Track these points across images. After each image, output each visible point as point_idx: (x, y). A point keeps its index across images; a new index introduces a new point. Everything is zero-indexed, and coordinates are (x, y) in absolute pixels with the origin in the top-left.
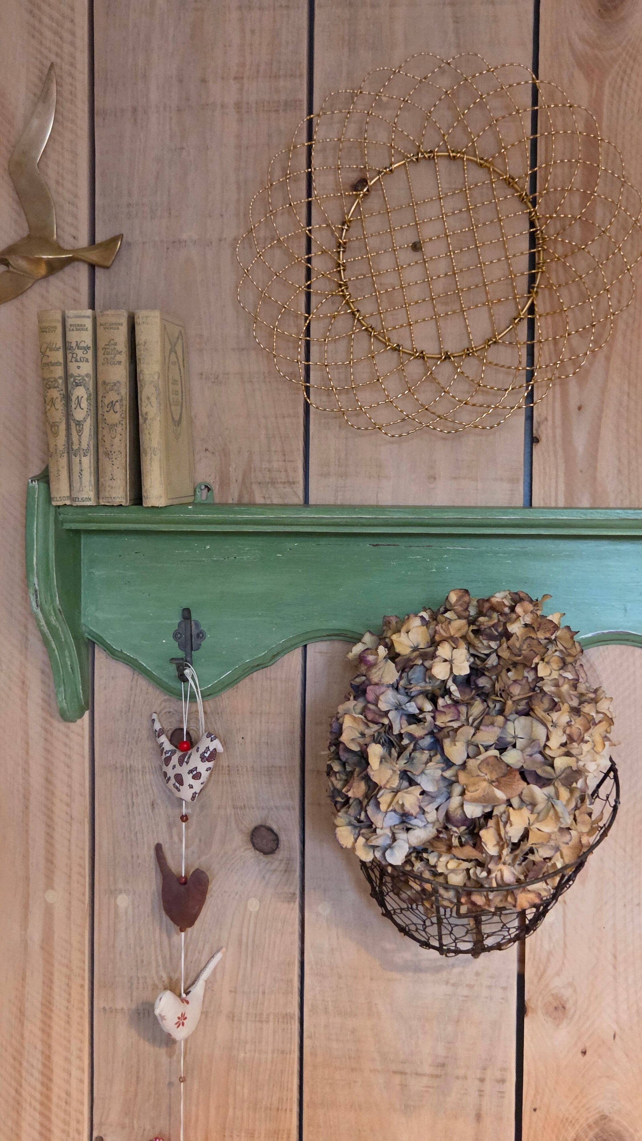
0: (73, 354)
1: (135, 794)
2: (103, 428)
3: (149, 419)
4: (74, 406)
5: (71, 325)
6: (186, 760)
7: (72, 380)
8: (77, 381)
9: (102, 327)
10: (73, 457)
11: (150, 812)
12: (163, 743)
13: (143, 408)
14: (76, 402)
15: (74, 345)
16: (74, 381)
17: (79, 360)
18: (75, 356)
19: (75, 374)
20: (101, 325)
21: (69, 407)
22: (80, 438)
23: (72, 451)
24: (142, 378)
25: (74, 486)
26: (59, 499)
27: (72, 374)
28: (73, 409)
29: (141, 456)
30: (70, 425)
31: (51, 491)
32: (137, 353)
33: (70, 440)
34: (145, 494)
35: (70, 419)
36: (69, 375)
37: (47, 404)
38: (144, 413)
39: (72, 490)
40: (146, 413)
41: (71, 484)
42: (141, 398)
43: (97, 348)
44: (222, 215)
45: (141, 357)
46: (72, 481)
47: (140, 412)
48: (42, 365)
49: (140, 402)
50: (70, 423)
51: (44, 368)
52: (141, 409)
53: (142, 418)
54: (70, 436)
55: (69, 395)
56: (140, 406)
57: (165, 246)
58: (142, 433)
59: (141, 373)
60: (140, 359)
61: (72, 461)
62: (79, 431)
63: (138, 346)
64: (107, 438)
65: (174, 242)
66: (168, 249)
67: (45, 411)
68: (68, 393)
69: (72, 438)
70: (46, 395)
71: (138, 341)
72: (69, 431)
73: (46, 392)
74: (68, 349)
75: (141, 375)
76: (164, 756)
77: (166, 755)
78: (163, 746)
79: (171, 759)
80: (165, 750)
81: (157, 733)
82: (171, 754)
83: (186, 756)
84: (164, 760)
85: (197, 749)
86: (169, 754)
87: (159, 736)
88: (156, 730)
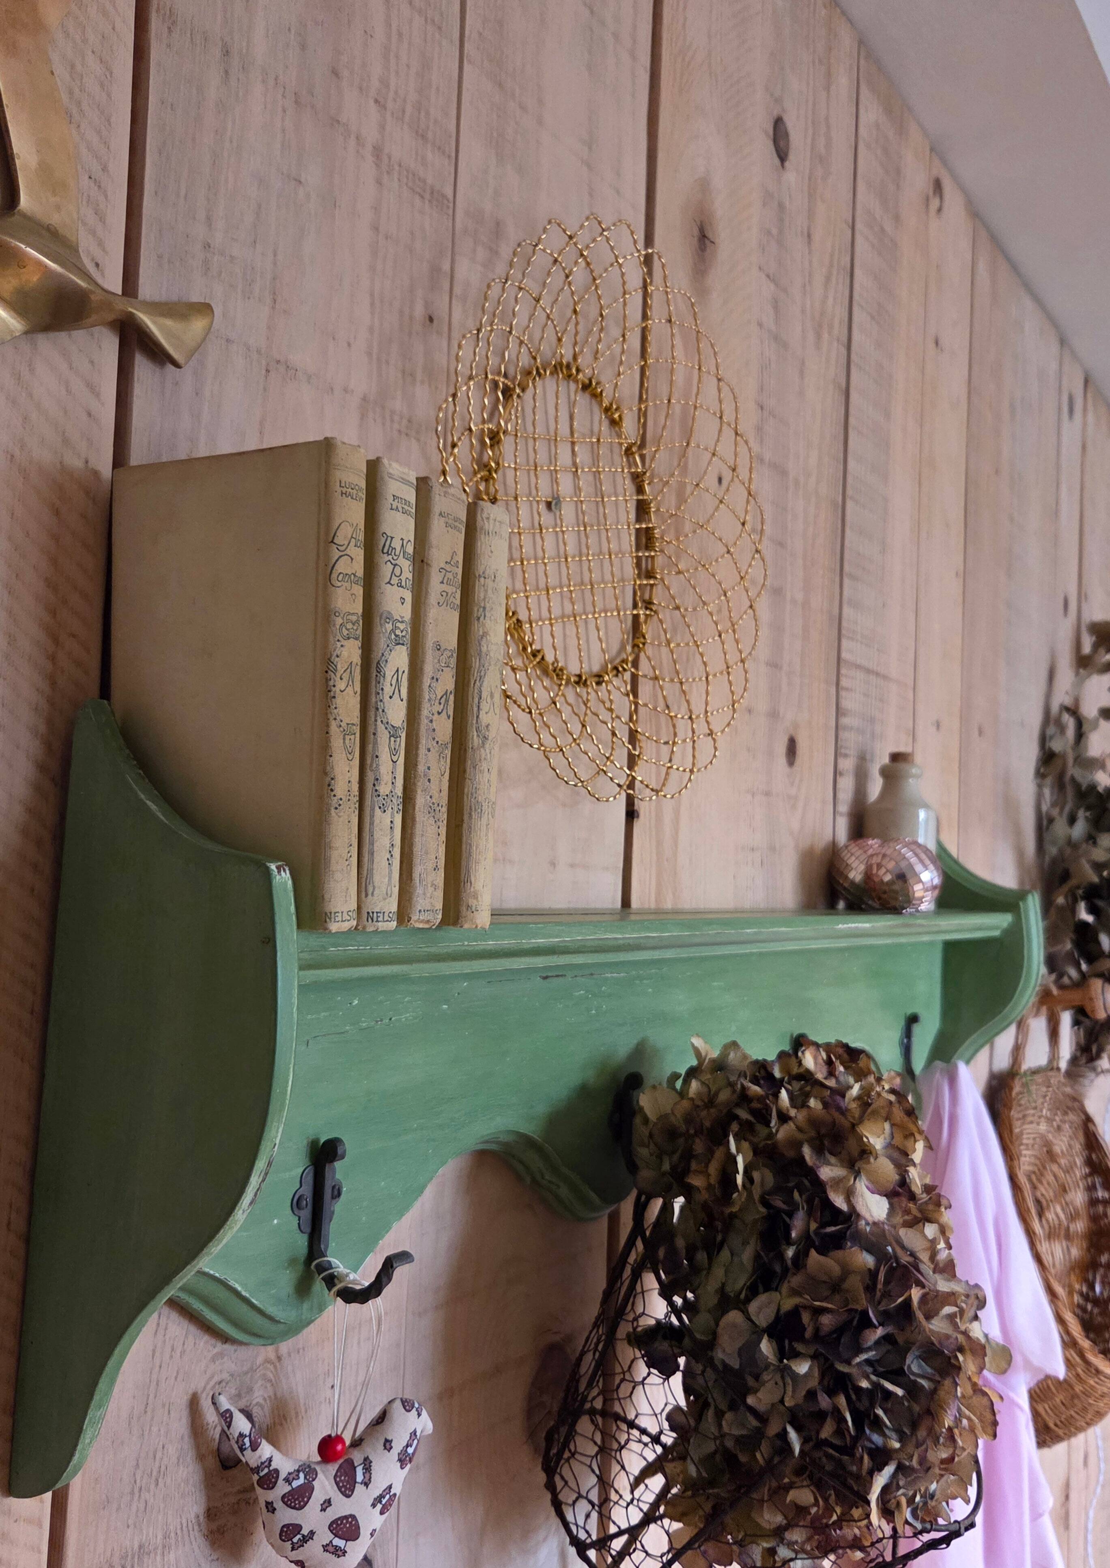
0: (395, 565)
2: (429, 750)
3: (490, 738)
4: (388, 690)
5: (394, 497)
6: (360, 1477)
7: (389, 627)
8: (398, 632)
9: (442, 520)
10: (378, 812)
13: (482, 714)
14: (394, 682)
15: (397, 544)
16: (393, 631)
17: (403, 584)
18: (397, 571)
19: (395, 616)
20: (440, 514)
21: (373, 690)
22: (394, 768)
23: (376, 799)
24: (484, 649)
25: (376, 884)
26: (346, 917)
27: (389, 613)
28: (386, 698)
29: (466, 817)
30: (374, 734)
31: (327, 897)
32: (479, 593)
33: (372, 771)
34: (472, 902)
35: (376, 721)
36: (382, 614)
37: (338, 675)
38: (483, 724)
39: (370, 892)
40: (487, 726)
41: (364, 879)
42: (481, 692)
43: (428, 564)
44: (349, 345)
45: (488, 605)
46: (370, 871)
47: (475, 722)
48: (334, 575)
49: (476, 700)
50: (376, 729)
51: (339, 584)
52: (478, 717)
53: (478, 736)
54: (369, 762)
55: (378, 663)
56: (475, 709)
57: (264, 363)
58: (475, 767)
59: (484, 639)
60: (484, 608)
61: (372, 823)
62: (394, 752)
63: (482, 580)
64: (434, 773)
65: (278, 362)
66: (268, 371)
67: (332, 694)
68: (376, 655)
69: (378, 765)
70: (338, 652)
71: (483, 567)
72: (370, 747)
73: (339, 644)
74: (385, 551)
75: (483, 643)
76: (282, 1488)
77: (290, 1484)
78: (274, 1465)
79: (312, 1489)
80: (283, 1475)
81: (247, 1440)
82: (305, 1478)
83: (354, 1468)
84: (283, 1497)
85: (385, 1445)
86: (301, 1481)
87: (255, 1447)
88: (241, 1435)
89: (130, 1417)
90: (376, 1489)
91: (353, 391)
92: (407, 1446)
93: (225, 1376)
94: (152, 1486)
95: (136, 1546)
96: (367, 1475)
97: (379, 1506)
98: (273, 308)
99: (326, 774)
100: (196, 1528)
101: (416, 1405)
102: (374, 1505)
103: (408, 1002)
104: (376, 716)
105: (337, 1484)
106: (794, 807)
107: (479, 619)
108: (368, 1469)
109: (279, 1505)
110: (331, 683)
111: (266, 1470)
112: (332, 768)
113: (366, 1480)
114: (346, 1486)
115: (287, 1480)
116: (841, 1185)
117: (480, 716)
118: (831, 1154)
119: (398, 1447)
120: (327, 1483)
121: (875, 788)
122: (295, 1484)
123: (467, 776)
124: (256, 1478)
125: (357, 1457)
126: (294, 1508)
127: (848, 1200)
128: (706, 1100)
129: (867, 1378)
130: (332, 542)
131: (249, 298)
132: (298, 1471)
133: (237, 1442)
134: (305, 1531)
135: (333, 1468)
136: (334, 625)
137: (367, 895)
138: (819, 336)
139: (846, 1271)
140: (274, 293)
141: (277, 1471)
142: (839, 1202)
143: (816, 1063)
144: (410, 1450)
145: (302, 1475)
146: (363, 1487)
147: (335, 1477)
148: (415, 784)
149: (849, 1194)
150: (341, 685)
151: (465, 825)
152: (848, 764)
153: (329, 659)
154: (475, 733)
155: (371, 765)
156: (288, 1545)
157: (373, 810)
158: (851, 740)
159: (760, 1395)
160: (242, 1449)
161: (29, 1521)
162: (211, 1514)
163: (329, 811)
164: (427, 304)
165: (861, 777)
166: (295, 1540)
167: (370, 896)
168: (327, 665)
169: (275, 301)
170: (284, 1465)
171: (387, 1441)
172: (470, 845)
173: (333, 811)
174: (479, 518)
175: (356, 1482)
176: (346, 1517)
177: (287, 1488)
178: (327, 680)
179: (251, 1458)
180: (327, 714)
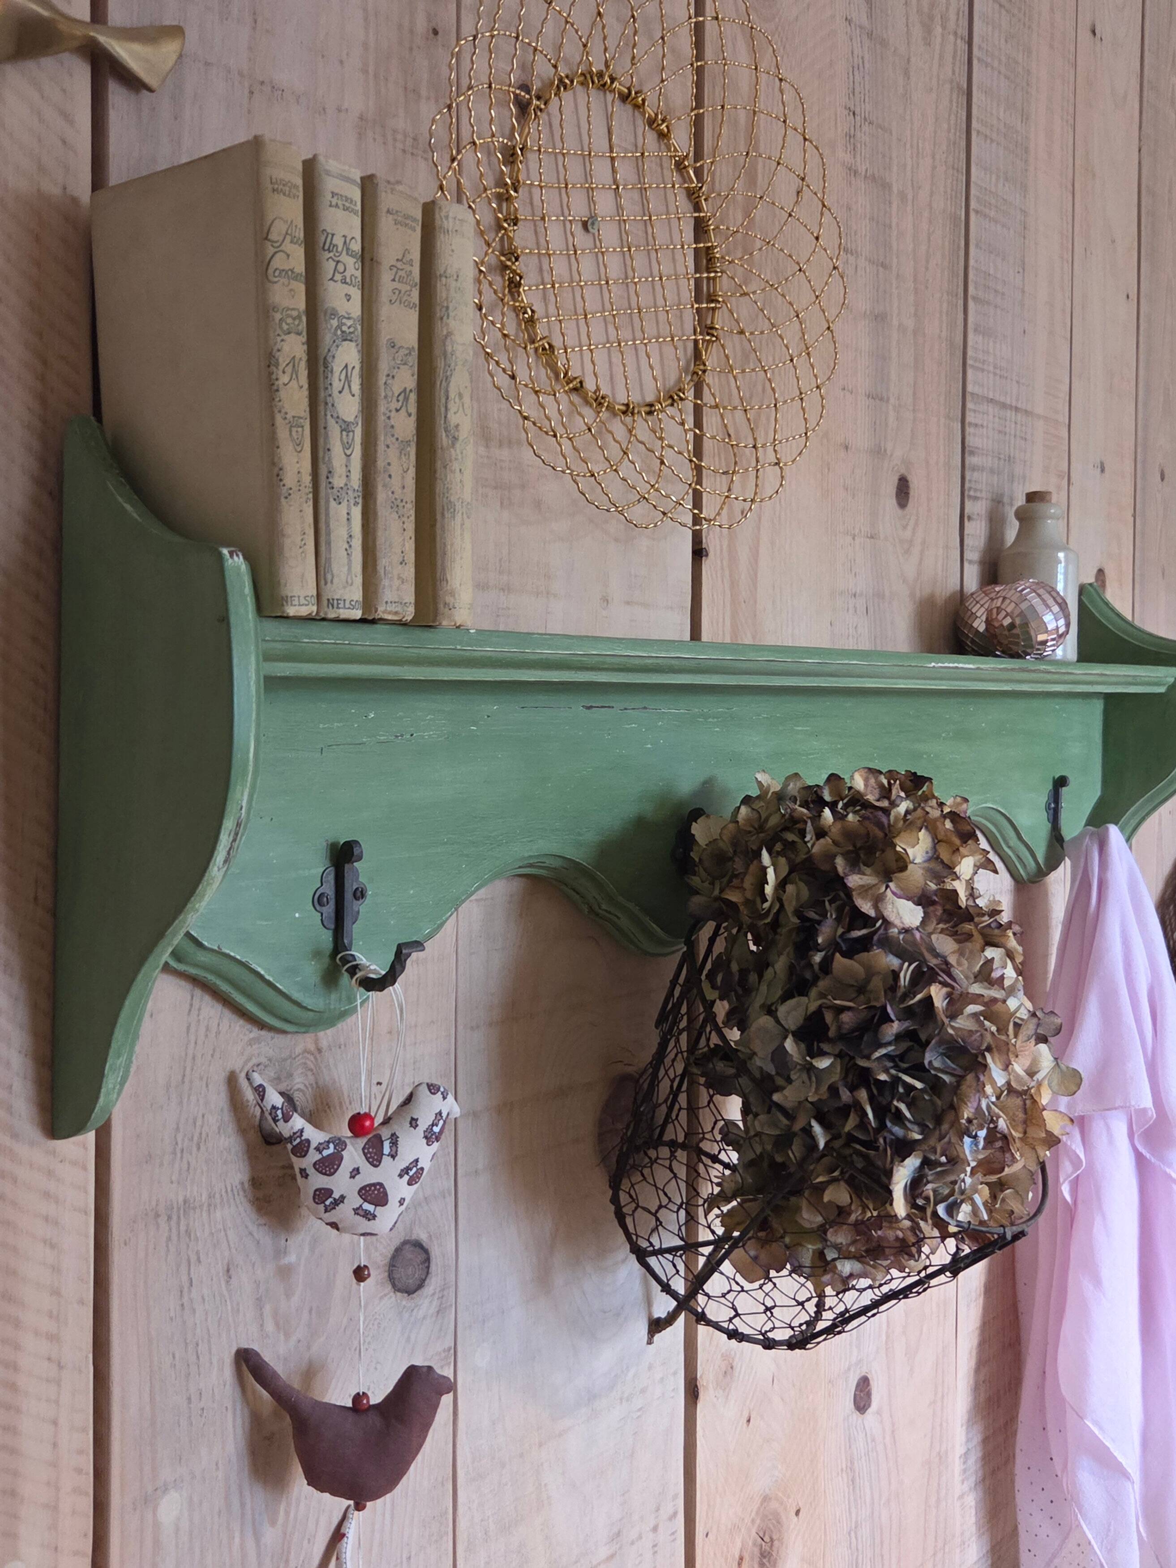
0: (338, 262)
1: (193, 1258)
2: (388, 447)
3: (461, 438)
4: (337, 385)
5: (334, 194)
6: (387, 1149)
7: (335, 323)
8: (344, 328)
9: (390, 217)
10: (333, 504)
11: (223, 1286)
12: (302, 1131)
13: (450, 415)
14: (343, 377)
15: (338, 241)
16: (339, 327)
17: (348, 280)
18: (341, 268)
19: (342, 313)
20: (388, 211)
21: (321, 386)
22: (348, 461)
23: (330, 491)
24: (449, 349)
25: (335, 572)
26: (303, 601)
27: (333, 309)
28: (335, 393)
29: (439, 517)
30: (325, 428)
31: (282, 582)
32: (441, 293)
33: (324, 463)
34: (449, 599)
35: (326, 415)
36: (326, 310)
37: (281, 368)
38: (452, 425)
39: (329, 581)
40: (457, 426)
41: (322, 569)
42: (447, 391)
43: (377, 262)
44: (341, 62)
45: (451, 305)
46: (329, 560)
47: (442, 422)
48: (270, 271)
49: (443, 400)
50: (326, 423)
51: (276, 279)
52: (446, 417)
53: (447, 436)
54: (321, 454)
55: (325, 358)
56: (443, 409)
57: (246, 84)
58: (445, 467)
59: (448, 340)
60: (447, 308)
61: (327, 514)
62: (347, 446)
63: (444, 279)
64: (395, 469)
65: (262, 83)
66: (251, 93)
67: (275, 387)
68: (323, 351)
69: (330, 459)
70: (278, 346)
71: (444, 266)
72: (321, 441)
73: (279, 339)
74: (326, 247)
75: (448, 342)
76: (313, 1156)
77: (321, 1153)
78: (305, 1136)
79: (341, 1158)
80: (314, 1145)
81: (279, 1112)
82: (335, 1148)
83: (382, 1142)
84: (315, 1164)
85: (411, 1123)
86: (331, 1150)
87: (287, 1118)
88: (274, 1107)
89: (168, 1087)
90: (404, 1160)
91: (347, 110)
92: (433, 1125)
93: (263, 1060)
94: (195, 1149)
95: (181, 1199)
96: (394, 1149)
97: (406, 1178)
98: (254, 28)
99: (274, 464)
100: (241, 1193)
101: (442, 1089)
102: (401, 1176)
103: (430, 720)
104: (325, 411)
105: (365, 1154)
106: (907, 552)
107: (442, 319)
108: (394, 1142)
109: (311, 1171)
110: (274, 377)
111: (298, 1140)
112: (280, 458)
113: (393, 1153)
114: (374, 1156)
115: (317, 1149)
116: (870, 892)
117: (449, 416)
118: (865, 865)
119: (423, 1125)
120: (355, 1154)
121: (1011, 533)
122: (326, 1153)
123: (438, 475)
124: (289, 1147)
125: (385, 1133)
126: (325, 1174)
127: (876, 907)
128: (756, 826)
129: (886, 1071)
130: (266, 238)
131: (227, 19)
132: (328, 1142)
133: (270, 1114)
134: (336, 1195)
135: (362, 1142)
136: (273, 320)
137: (326, 584)
138: (928, 30)
139: (870, 972)
140: (254, 14)
141: (308, 1141)
142: (867, 907)
143: (866, 785)
144: (436, 1129)
145: (331, 1146)
146: (390, 1159)
147: (363, 1149)
148: (375, 479)
149: (878, 901)
150: (285, 379)
151: (438, 525)
152: (978, 508)
153: (271, 353)
154: (444, 434)
155: (324, 457)
156: (321, 1207)
157: (327, 502)
158: (980, 481)
159: (786, 1092)
160: (275, 1120)
161: (74, 1163)
162: (255, 1182)
163: (279, 499)
164: (429, 18)
165: (995, 522)
166: (328, 1203)
167: (329, 584)
168: (270, 360)
169: (256, 22)
170: (315, 1136)
171: (412, 1119)
172: (445, 544)
173: (283, 500)
174: (437, 216)
175: (383, 1154)
176: (374, 1185)
177: (318, 1157)
178: (271, 374)
179: (285, 1129)
180: (271, 407)
